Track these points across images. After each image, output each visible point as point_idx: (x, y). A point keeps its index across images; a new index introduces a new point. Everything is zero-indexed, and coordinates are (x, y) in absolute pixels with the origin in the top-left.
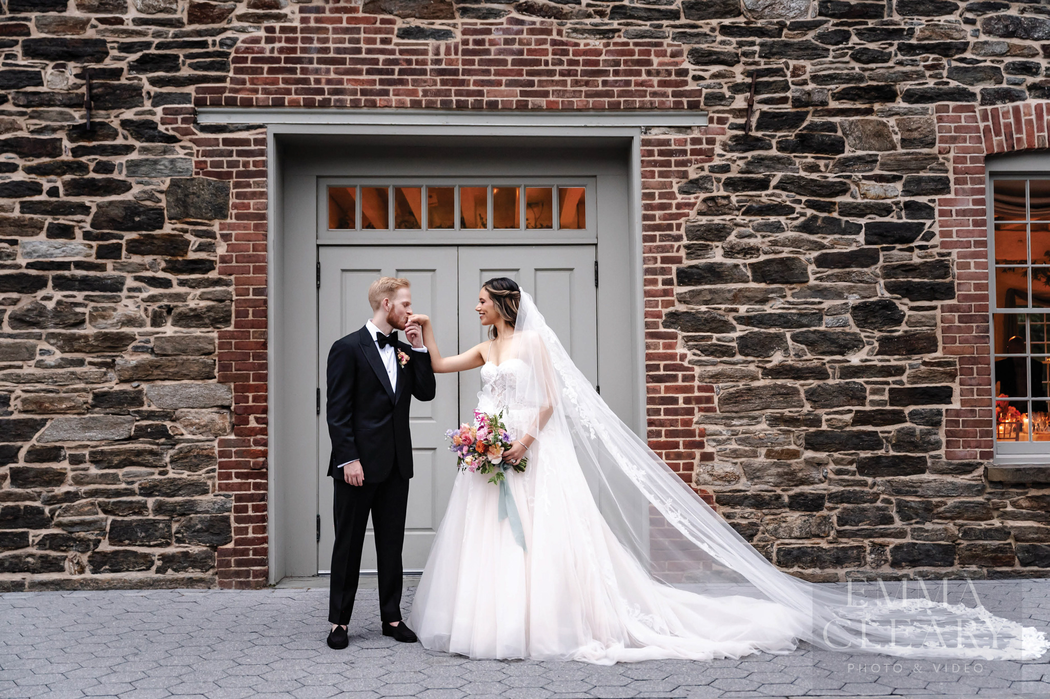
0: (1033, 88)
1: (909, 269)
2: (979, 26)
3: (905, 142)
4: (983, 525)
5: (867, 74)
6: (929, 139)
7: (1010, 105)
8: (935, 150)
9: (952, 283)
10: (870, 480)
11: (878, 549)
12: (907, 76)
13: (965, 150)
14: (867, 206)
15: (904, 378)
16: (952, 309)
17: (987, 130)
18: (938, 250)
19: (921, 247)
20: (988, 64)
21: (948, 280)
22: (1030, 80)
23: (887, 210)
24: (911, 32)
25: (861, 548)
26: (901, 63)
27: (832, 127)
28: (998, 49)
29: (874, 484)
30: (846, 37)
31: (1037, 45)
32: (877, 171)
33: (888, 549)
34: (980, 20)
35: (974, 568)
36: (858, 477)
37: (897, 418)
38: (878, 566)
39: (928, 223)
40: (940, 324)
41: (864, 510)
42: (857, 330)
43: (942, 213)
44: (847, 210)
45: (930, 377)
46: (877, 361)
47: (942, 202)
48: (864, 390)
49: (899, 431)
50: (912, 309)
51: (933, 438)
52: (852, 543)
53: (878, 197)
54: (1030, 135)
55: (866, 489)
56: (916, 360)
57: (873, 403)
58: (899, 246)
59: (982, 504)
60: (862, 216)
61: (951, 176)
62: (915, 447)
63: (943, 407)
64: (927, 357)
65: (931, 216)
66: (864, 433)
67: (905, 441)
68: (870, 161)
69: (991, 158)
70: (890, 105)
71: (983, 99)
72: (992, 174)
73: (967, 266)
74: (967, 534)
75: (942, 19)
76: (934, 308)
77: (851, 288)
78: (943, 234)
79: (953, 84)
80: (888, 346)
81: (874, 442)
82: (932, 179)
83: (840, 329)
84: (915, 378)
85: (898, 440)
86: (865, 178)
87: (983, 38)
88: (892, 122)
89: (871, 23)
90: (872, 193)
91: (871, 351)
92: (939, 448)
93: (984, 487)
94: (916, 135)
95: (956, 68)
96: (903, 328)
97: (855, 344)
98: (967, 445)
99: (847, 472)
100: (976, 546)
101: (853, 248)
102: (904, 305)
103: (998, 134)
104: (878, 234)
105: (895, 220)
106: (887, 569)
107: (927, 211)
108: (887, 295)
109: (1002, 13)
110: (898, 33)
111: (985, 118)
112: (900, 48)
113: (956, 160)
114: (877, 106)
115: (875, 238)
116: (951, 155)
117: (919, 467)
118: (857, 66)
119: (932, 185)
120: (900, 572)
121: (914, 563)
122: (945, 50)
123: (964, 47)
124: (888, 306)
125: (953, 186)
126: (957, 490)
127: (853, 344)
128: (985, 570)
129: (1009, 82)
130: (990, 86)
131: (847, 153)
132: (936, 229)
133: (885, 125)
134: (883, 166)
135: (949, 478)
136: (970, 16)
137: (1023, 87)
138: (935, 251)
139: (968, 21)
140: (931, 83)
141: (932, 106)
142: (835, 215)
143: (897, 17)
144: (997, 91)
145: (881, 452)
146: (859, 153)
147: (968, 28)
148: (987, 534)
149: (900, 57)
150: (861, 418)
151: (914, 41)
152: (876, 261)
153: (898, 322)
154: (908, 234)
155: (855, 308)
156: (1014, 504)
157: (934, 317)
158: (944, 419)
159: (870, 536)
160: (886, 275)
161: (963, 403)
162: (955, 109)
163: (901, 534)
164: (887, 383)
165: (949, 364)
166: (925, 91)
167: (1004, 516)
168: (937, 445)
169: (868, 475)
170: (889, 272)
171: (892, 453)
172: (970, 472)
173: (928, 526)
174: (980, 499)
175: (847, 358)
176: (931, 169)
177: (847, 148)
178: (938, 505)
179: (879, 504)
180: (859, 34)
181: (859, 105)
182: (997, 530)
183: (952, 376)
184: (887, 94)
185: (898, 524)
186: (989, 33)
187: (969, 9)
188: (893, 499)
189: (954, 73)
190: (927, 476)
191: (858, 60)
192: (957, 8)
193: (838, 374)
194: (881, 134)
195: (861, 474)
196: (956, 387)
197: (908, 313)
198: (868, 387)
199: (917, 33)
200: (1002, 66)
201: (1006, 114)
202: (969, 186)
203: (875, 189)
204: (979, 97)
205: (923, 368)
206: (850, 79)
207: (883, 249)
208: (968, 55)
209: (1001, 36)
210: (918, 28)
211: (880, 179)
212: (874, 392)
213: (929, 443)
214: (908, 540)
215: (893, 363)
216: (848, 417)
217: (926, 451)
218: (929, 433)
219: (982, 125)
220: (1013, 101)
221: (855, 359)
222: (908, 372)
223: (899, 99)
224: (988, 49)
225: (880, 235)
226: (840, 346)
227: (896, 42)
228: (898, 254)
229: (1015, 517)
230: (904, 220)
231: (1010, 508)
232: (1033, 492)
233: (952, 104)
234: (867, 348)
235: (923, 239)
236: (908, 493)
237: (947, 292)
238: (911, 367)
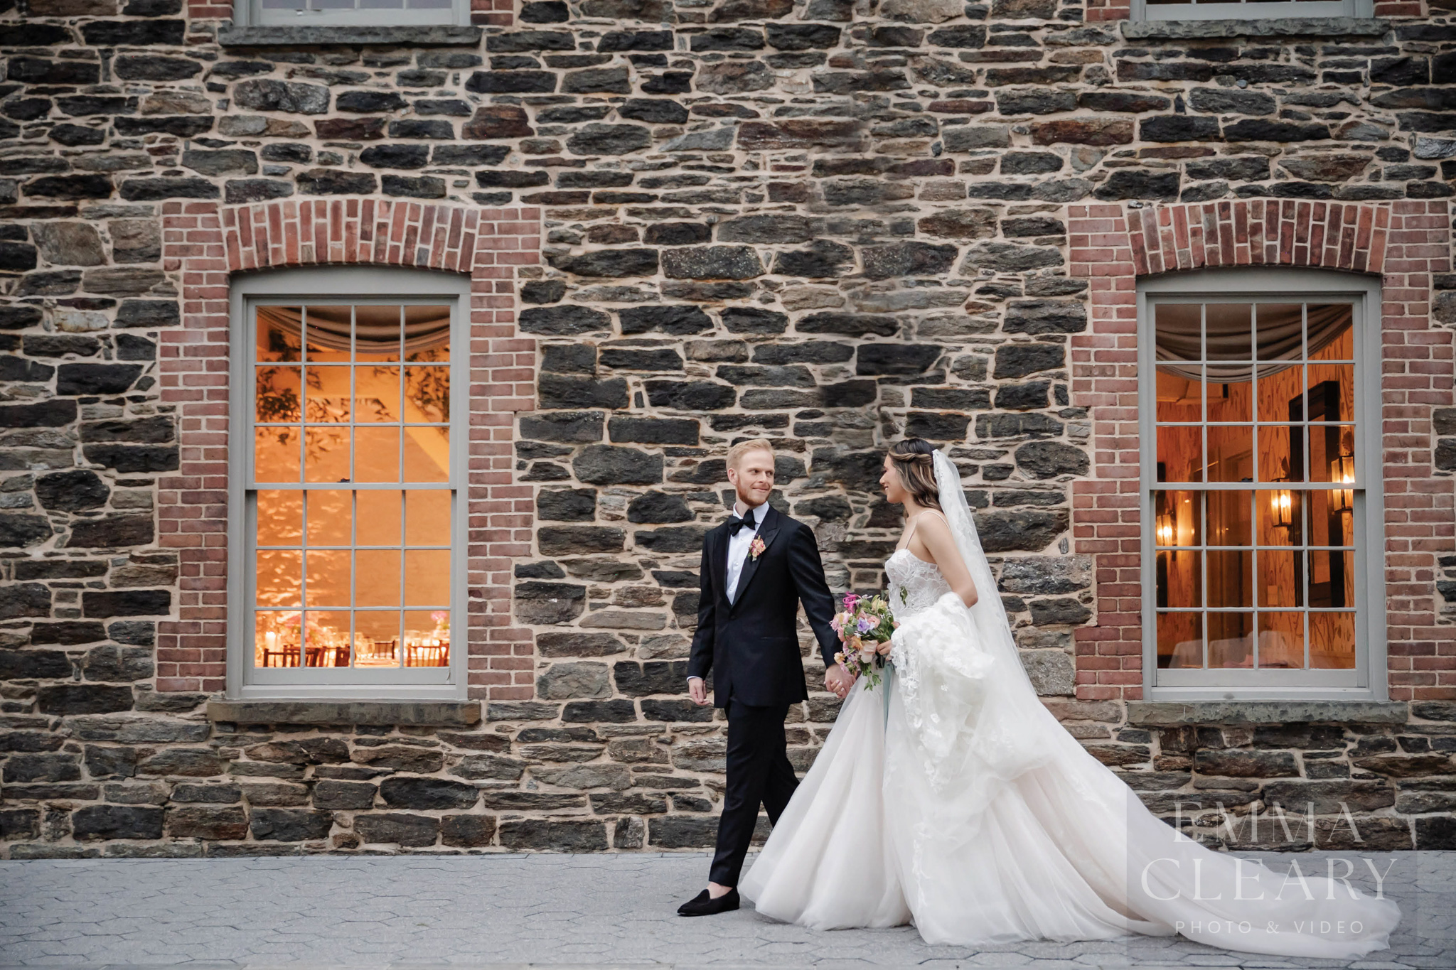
0: (302, 179)
1: (118, 429)
2: (230, 94)
3: (119, 254)
4: (206, 781)
5: (71, 159)
6: (151, 250)
7: (265, 204)
8: (159, 266)
9: (176, 448)
10: (53, 719)
11: (57, 813)
12: (124, 163)
13: (201, 265)
14: (62, 342)
15: (106, 579)
16: (173, 484)
17: (232, 238)
18: (158, 403)
19: (135, 399)
20: (239, 147)
21: (170, 445)
22: (298, 168)
23: (91, 348)
24: (133, 103)
25: (34, 814)
26: (117, 145)
27: (20, 233)
28: (251, 127)
29: (57, 725)
30: (44, 108)
31: (308, 122)
32: (80, 294)
33: (70, 815)
34: (232, 86)
35: (190, 841)
36: (38, 715)
37: (93, 633)
38: (56, 838)
39: (147, 364)
40: (157, 505)
41: (40, 760)
42: (42, 512)
43: (166, 352)
44: (37, 347)
45: (139, 578)
46: (67, 555)
47: (167, 337)
48: (49, 595)
49: (93, 652)
50: (119, 483)
51: (140, 661)
52: (21, 805)
53: (78, 329)
54: (292, 245)
55: (46, 732)
56: (122, 553)
57: (60, 613)
58: (104, 397)
59: (205, 753)
60: (58, 354)
61: (181, 301)
62: (115, 673)
63: (156, 619)
64: (138, 550)
65: (150, 355)
66: (45, 653)
67: (102, 666)
68: (73, 279)
69: (236, 276)
70: (102, 202)
71: (229, 194)
73: (196, 425)
74: (180, 793)
75: (176, 86)
76: (150, 482)
77: (36, 454)
78: (166, 381)
79: (189, 173)
80: (84, 535)
81: (59, 666)
82: (153, 305)
83: (19, 511)
84: (120, 579)
85: (92, 665)
86: (61, 303)
87: (235, 110)
88: (102, 226)
89: (80, 90)
90: (70, 323)
91: (61, 541)
92: (149, 675)
93: (210, 730)
94: (134, 243)
95: (195, 153)
96: (104, 512)
97: (39, 531)
98: (186, 671)
99: (18, 708)
100: (191, 810)
101: (41, 399)
102: (109, 478)
103: (246, 243)
104: (77, 380)
105: (103, 362)
106: (68, 843)
107: (145, 349)
108: (87, 464)
109: (262, 76)
110: (117, 104)
111: (230, 221)
112: (119, 124)
113: (189, 279)
114: (83, 204)
115: (71, 386)
116: (182, 272)
117: (121, 701)
118: (57, 149)
119: (153, 313)
120: (84, 847)
121: (106, 834)
122: (180, 127)
123: (207, 124)
124: (87, 479)
125: (182, 314)
126: (169, 734)
127: (37, 531)
128: (205, 845)
129: (266, 172)
130: (240, 177)
131: (40, 269)
132: (156, 374)
133: (91, 229)
134: (89, 286)
135: (161, 717)
136: (217, 80)
137: (289, 178)
138: (153, 404)
139: (213, 88)
140: (158, 173)
141: (158, 204)
142: (19, 353)
143: (116, 82)
144: (248, 185)
145: (66, 681)
146: (57, 268)
147: (214, 98)
148: (207, 794)
149: (118, 137)
150: (43, 634)
151: (137, 116)
152: (71, 417)
153: (101, 501)
154: (116, 381)
155: (42, 482)
156: (249, 753)
157: (150, 496)
158: (156, 635)
159: (44, 796)
160: (86, 438)
161: (184, 613)
162: (190, 209)
163: (91, 793)
164: (80, 586)
165: (166, 559)
166: (149, 183)
167: (236, 769)
168: (146, 672)
169: (52, 712)
170: (90, 432)
171: (84, 681)
172: (191, 709)
173: (129, 783)
174: (204, 746)
175: (27, 551)
176: (155, 291)
177: (40, 261)
178: (141, 755)
179: (61, 752)
180: (63, 104)
181: (60, 203)
182: (221, 788)
183: (171, 576)
184: (99, 188)
185: (87, 779)
186: (242, 104)
187: (217, 72)
188: (82, 746)
189: (192, 158)
190: (132, 714)
191: (61, 142)
192: (199, 69)
193: (13, 574)
194: (86, 242)
195: (43, 710)
196: (175, 591)
197: (114, 489)
198: (54, 592)
199: (142, 103)
200: (257, 151)
201: (258, 217)
202: (204, 314)
203: (74, 317)
204: (223, 193)
205: (131, 565)
206: (47, 166)
207: (83, 401)
208: (213, 135)
209: (259, 109)
210: (142, 99)
211: (82, 304)
212: (61, 598)
213: (134, 668)
214: (101, 802)
215: (90, 558)
216: (24, 632)
217: (129, 679)
218: (135, 654)
219: (225, 231)
220: (271, 197)
221: (37, 553)
222: (111, 570)
223: (116, 194)
224: (238, 126)
225: (78, 381)
226: (16, 534)
227: (112, 117)
228: (104, 409)
229: (250, 771)
230: (116, 361)
231: (243, 759)
232: (280, 737)
233: (185, 201)
234: (56, 537)
235: (139, 387)
236: (101, 738)
237: (169, 460)
238: (115, 564)
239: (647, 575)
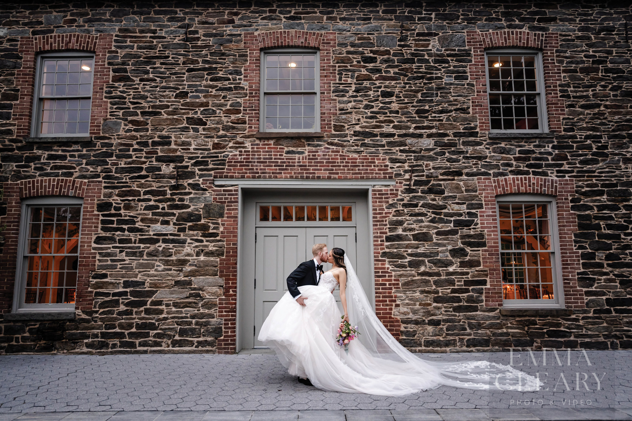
0: (511, 171)
1: (470, 236)
2: (491, 150)
3: (467, 191)
4: (500, 331)
5: (452, 166)
6: (475, 189)
7: (503, 178)
8: (477, 193)
9: (485, 241)
10: (458, 314)
11: (461, 340)
12: (466, 167)
13: (488, 193)
14: (454, 213)
15: (469, 276)
16: (485, 251)
17: (495, 186)
18: (480, 229)
19: (474, 228)
20: (495, 163)
21: (484, 240)
22: (510, 169)
23: (461, 215)
24: (467, 152)
25: (455, 340)
26: (464, 163)
27: (440, 185)
28: (498, 158)
29: (459, 316)
30: (444, 153)
31: (511, 157)
32: (457, 201)
33: (465, 340)
34: (491, 148)
35: (497, 348)
36: (453, 313)
37: (467, 291)
38: (462, 347)
39: (476, 219)
40: (481, 256)
41: (456, 325)
42: (451, 259)
43: (481, 216)
44: (447, 215)
45: (479, 276)
46: (459, 270)
47: (481, 212)
48: (455, 281)
49: (468, 296)
50: (471, 251)
51: (480, 298)
52: (452, 338)
53: (458, 210)
54: (511, 188)
55: (456, 318)
56: (473, 269)
57: (458, 285)
58: (466, 228)
59: (498, 323)
60: (452, 217)
61: (484, 203)
62: (474, 302)
63: (484, 287)
64: (477, 269)
65: (477, 217)
66: (455, 296)
67: (470, 299)
68: (455, 197)
69: (497, 196)
70: (461, 177)
71: (494, 175)
72: (498, 202)
73: (490, 235)
74: (494, 334)
75: (478, 148)
76: (479, 250)
77: (449, 243)
78: (481, 224)
79: (483, 170)
80: (463, 264)
81: (459, 300)
82: (476, 204)
83: (445, 258)
84: (473, 276)
85: (468, 300)
86: (453, 203)
87: (493, 154)
88: (462, 183)
89: (453, 149)
90: (455, 208)
91: (457, 266)
92: (483, 302)
93: (500, 317)
94: (470, 188)
95: (484, 165)
96: (468, 258)
97: (451, 264)
98: (493, 301)
99: (449, 311)
100: (497, 339)
101: (449, 229)
102: (468, 249)
103: (499, 188)
104: (458, 223)
105: (464, 219)
106: (464, 348)
107: (475, 215)
108: (462, 246)
109: (499, 145)
110: (462, 152)
111: (495, 182)
112: (463, 158)
113: (485, 197)
114: (456, 178)
115: (457, 225)
116: (483, 195)
117: (475, 309)
118: (448, 164)
119: (477, 206)
120: (470, 349)
121: (475, 346)
122: (480, 158)
123: (486, 157)
124: (462, 250)
125: (484, 206)
126: (490, 318)
127: (450, 263)
128: (501, 348)
129: (502, 170)
130: (496, 171)
131: (446, 194)
132: (479, 222)
133: (459, 184)
134: (459, 199)
135: (487, 314)
136: (487, 146)
137: (507, 171)
138: (479, 230)
139: (487, 148)
140: (475, 170)
141: (475, 178)
142: (442, 216)
143: (462, 147)
144: (498, 173)
145: (461, 304)
146: (450, 194)
147: (487, 151)
148: (502, 334)
149: (463, 161)
150: (453, 291)
151: (468, 155)
152: (457, 233)
153: (466, 256)
154: (469, 224)
155: (450, 250)
156: (511, 323)
157: (479, 254)
158: (484, 291)
159: (458, 335)
160: (461, 239)
161: (491, 285)
162: (484, 179)
163: (470, 335)
164: (463, 278)
165: (485, 271)
166: (473, 173)
167: (508, 328)
168: (482, 301)
169: (457, 312)
170: (462, 237)
171: (465, 304)
172: (494, 311)
173: (480, 331)
174: (498, 321)
175: (448, 269)
176: (476, 200)
177: (446, 192)
178: (483, 324)
179: (461, 323)
180: (449, 152)
181: (449, 177)
182: (505, 333)
183: (486, 275)
184: (459, 174)
185: (468, 331)
186: (494, 152)
187: (487, 144)
188: (466, 321)
189: (483, 166)
190: (478, 313)
191: (449, 162)
192: (483, 144)
193: (445, 275)
194: (458, 188)
195: (454, 312)
196: (488, 280)
197: (470, 252)
198: (456, 280)
199: (469, 152)
200: (500, 164)
201: (502, 181)
202: (490, 206)
203: (456, 207)
204: (492, 175)
205: (476, 272)
206: (446, 168)
207: (460, 229)
208: (488, 160)
209: (499, 154)
210: (469, 151)
211: (458, 203)
212: (458, 281)
213: (479, 300)
214: (472, 337)
215: (465, 271)
216: (449, 291)
217: (478, 303)
218: (479, 297)
219: (494, 185)
220: (504, 176)
221: (451, 269)
222: (470, 274)
223: (464, 175)
224: (495, 158)
225: (459, 224)
226: (445, 264)
227: (462, 156)
228: (465, 231)
229: (511, 328)
230: (467, 218)
231: (509, 325)
232: (518, 319)
233: (483, 177)
234: (455, 265)
235: (474, 225)
236: (472, 319)
237: (484, 244)
238: (472, 272)
239: (611, 275)
